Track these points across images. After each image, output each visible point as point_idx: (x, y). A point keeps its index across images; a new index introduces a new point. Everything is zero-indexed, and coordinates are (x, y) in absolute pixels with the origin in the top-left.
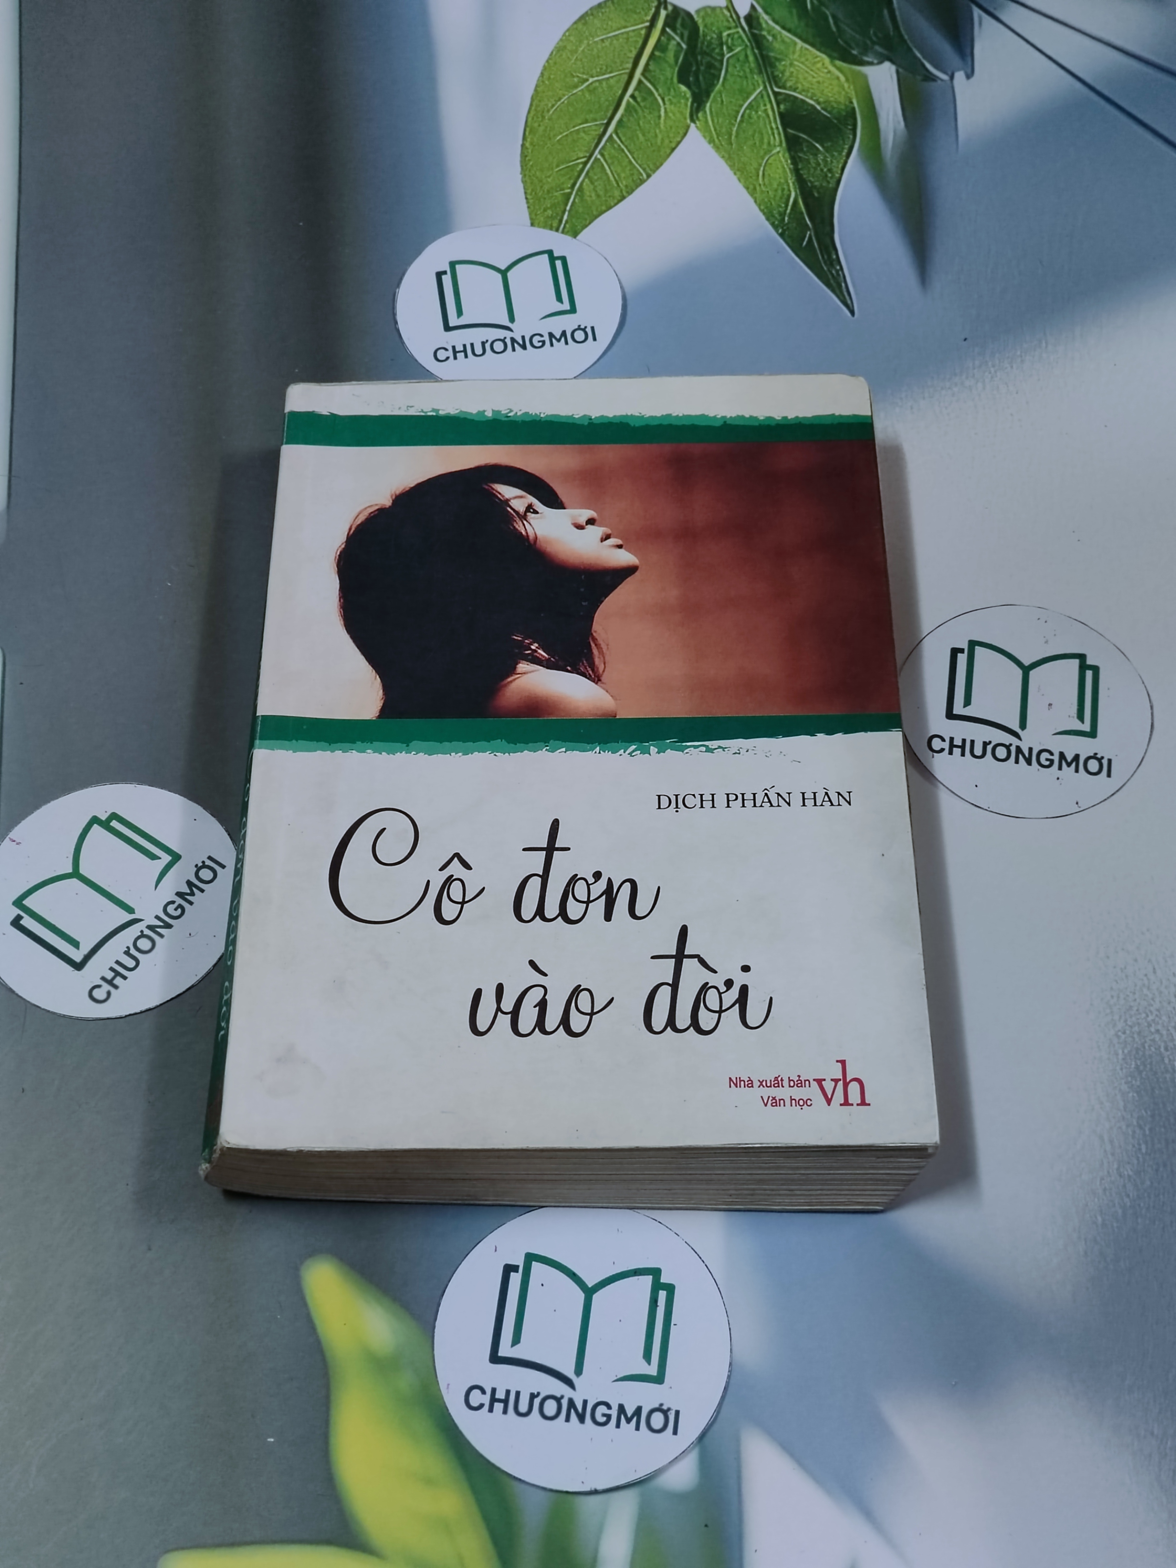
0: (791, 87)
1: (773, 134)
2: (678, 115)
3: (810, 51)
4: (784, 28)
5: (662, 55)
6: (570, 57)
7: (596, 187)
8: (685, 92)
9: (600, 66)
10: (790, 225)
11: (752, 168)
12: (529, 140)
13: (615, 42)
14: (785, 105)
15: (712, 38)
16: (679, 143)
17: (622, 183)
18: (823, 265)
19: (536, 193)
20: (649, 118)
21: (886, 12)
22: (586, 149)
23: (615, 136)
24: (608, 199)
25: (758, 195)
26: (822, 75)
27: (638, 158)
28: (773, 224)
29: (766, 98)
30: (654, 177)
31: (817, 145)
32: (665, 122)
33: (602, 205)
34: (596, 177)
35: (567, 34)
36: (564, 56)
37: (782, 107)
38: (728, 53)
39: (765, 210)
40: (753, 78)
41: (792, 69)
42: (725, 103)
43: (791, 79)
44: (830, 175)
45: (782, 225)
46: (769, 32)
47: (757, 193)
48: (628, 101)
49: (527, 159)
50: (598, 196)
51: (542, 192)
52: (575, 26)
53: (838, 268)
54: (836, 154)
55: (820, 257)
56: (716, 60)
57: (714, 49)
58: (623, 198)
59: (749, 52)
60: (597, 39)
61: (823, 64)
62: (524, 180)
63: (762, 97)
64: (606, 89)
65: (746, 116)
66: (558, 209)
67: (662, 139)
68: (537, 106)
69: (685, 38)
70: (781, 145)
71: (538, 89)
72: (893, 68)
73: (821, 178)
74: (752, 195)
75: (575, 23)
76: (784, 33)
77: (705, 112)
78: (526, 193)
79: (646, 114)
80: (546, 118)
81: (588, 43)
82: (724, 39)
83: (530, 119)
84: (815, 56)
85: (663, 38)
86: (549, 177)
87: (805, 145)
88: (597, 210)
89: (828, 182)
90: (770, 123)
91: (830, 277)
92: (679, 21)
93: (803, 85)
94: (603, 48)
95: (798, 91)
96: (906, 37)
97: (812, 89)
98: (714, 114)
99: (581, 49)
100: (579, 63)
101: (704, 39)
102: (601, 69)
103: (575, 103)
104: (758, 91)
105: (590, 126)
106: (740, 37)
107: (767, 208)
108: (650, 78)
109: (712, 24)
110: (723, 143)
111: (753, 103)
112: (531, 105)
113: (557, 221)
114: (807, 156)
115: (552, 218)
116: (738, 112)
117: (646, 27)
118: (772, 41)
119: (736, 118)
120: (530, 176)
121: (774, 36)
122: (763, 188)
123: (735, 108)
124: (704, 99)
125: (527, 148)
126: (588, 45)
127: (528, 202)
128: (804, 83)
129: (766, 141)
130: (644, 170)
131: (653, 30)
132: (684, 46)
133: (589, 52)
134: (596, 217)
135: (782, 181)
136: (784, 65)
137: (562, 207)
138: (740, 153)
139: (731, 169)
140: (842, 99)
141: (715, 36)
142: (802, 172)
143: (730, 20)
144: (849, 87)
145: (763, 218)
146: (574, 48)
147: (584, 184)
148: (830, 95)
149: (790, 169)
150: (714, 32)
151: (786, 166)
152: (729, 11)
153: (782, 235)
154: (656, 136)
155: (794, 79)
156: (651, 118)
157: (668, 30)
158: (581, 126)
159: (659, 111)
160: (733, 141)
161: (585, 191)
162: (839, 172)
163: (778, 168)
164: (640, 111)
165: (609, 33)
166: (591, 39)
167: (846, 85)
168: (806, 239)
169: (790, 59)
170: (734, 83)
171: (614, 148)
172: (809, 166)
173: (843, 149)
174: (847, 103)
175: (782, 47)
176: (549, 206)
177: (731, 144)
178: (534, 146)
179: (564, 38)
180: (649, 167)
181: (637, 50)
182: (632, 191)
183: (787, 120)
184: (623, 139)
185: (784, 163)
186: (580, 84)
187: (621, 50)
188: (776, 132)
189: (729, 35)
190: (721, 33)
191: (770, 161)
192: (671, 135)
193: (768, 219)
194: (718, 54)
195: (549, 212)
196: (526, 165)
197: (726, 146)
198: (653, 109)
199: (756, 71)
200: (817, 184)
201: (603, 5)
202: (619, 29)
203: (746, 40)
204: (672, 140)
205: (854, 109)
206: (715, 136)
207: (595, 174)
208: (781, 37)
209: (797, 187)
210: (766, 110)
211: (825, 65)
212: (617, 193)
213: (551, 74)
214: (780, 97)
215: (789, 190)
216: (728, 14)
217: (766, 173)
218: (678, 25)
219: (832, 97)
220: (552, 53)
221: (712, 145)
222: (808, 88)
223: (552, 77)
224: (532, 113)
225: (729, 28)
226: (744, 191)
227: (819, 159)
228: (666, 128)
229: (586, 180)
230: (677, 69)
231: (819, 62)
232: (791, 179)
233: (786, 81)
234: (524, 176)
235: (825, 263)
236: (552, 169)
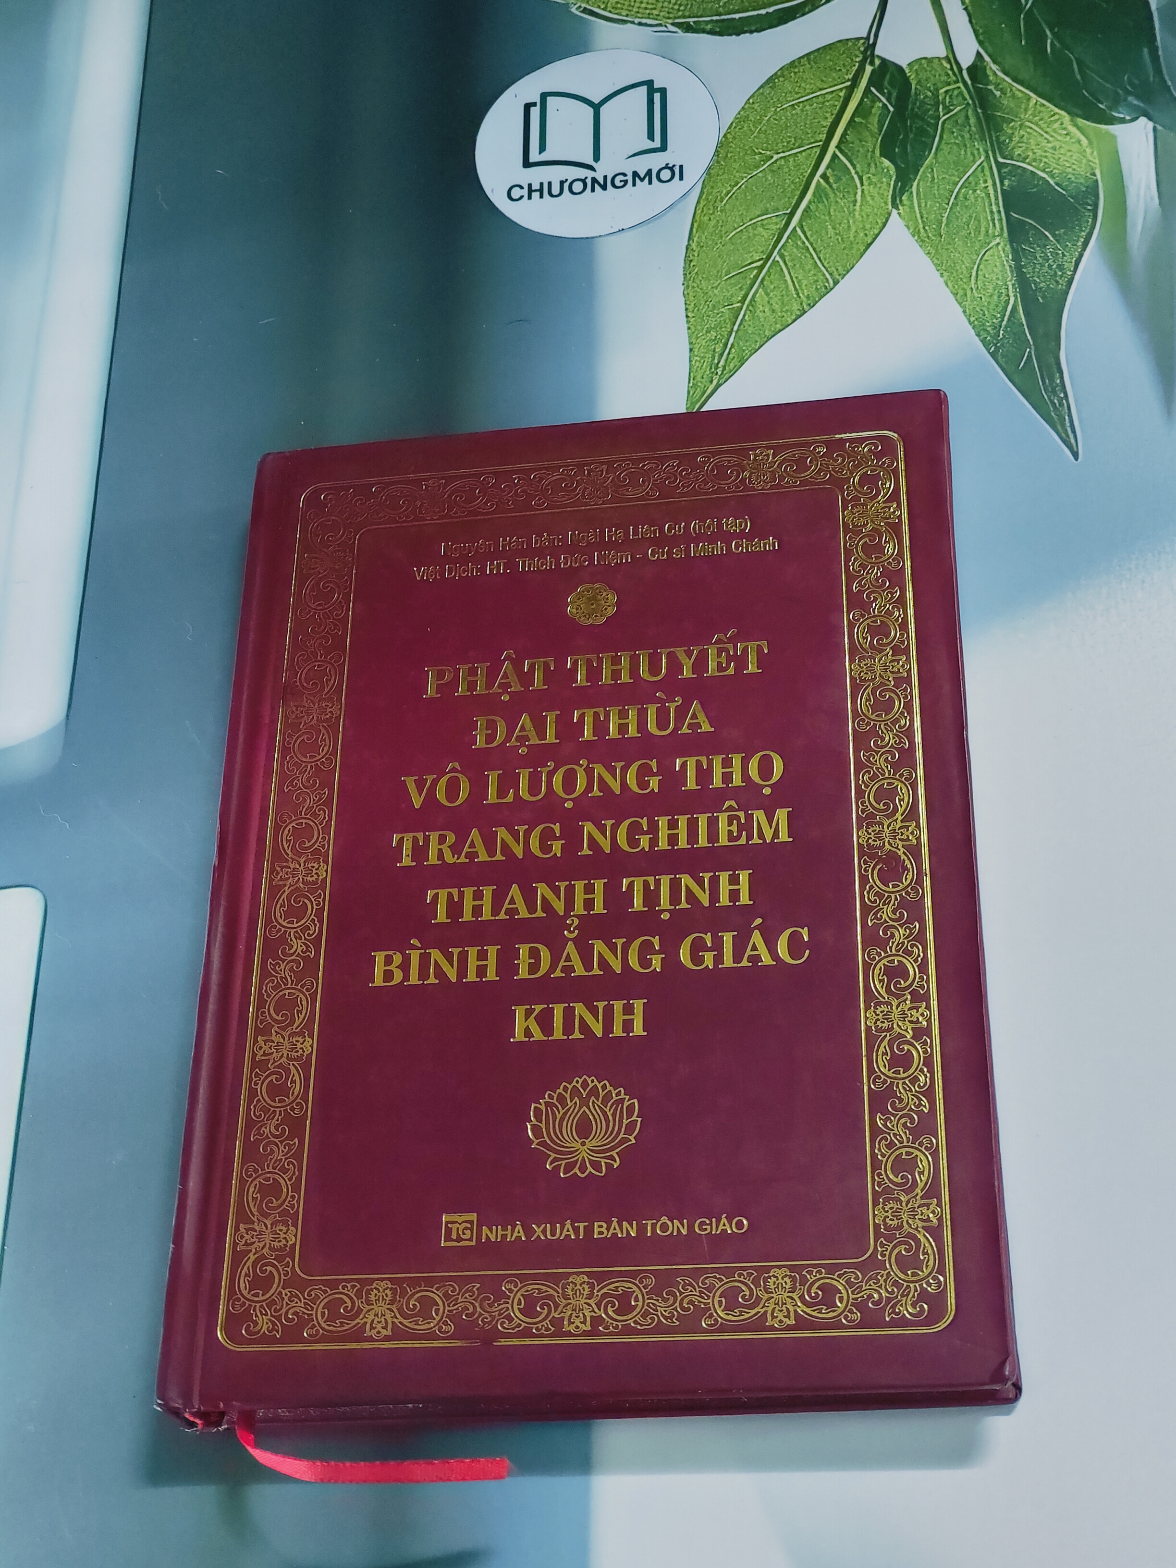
0: (1019, 155)
1: (993, 220)
2: (877, 198)
3: (1048, 108)
4: (1015, 80)
5: (864, 121)
6: (753, 129)
7: (772, 298)
8: (887, 168)
9: (788, 139)
10: (1006, 341)
11: (963, 266)
12: (695, 239)
13: (808, 107)
14: (1010, 180)
15: (926, 97)
16: (877, 235)
17: (803, 294)
18: (1043, 392)
19: (698, 310)
20: (843, 204)
21: (1146, 50)
22: (764, 248)
23: (798, 229)
24: (785, 315)
25: (967, 303)
26: (1059, 138)
27: (825, 260)
28: (983, 341)
29: (987, 173)
30: (842, 282)
31: (1047, 233)
32: (861, 210)
33: (776, 323)
34: (772, 287)
35: (751, 101)
36: (745, 128)
37: (1006, 182)
38: (944, 115)
39: (976, 322)
40: (974, 146)
41: (1022, 133)
42: (936, 181)
43: (1020, 145)
44: (1060, 273)
45: (995, 341)
46: (997, 86)
47: (967, 301)
48: (818, 181)
49: (692, 265)
50: (773, 311)
51: (706, 307)
52: (761, 91)
53: (1062, 395)
54: (1069, 245)
55: (1041, 383)
56: (929, 124)
57: (929, 110)
58: (805, 312)
59: (970, 112)
60: (784, 107)
61: (1062, 124)
62: (686, 293)
63: (983, 171)
64: (792, 168)
65: (961, 195)
66: (724, 329)
67: (856, 231)
68: (709, 194)
69: (893, 101)
70: (1001, 235)
71: (712, 171)
72: (1151, 125)
73: (1049, 277)
74: (960, 304)
75: (762, 87)
76: (1015, 84)
77: (912, 193)
78: (686, 309)
79: (839, 201)
80: (719, 209)
81: (776, 110)
82: (940, 98)
83: (699, 212)
84: (1052, 113)
85: (865, 100)
86: (716, 288)
87: (1030, 235)
88: (770, 330)
89: (1057, 282)
90: (991, 205)
91: (1052, 409)
92: (888, 77)
93: (1034, 153)
94: (792, 115)
95: (1027, 161)
96: (1169, 83)
97: (1046, 157)
98: (922, 196)
99: (767, 118)
100: (762, 136)
101: (917, 99)
102: (788, 142)
103: (755, 189)
104: (978, 163)
105: (770, 218)
106: (961, 93)
107: (976, 319)
108: (847, 151)
109: (927, 80)
110: (930, 235)
111: (970, 179)
112: (702, 193)
113: (721, 345)
114: (1032, 248)
115: (715, 340)
116: (953, 192)
117: (846, 87)
118: (1001, 97)
119: (950, 200)
120: (693, 287)
121: (1001, 90)
122: (976, 295)
123: (948, 187)
124: (911, 176)
125: (692, 250)
126: (775, 112)
127: (688, 322)
128: (1035, 151)
129: (983, 229)
130: (831, 274)
131: (856, 89)
132: (892, 109)
133: (776, 122)
134: (769, 339)
135: (1000, 283)
136: (1012, 128)
137: (728, 326)
138: (949, 247)
139: (938, 271)
140: (1082, 170)
141: (929, 94)
142: (1024, 270)
143: (950, 72)
144: (1092, 153)
145: (973, 332)
146: (758, 117)
147: (758, 295)
148: (1068, 165)
149: (1010, 266)
150: (929, 89)
151: (1005, 263)
152: (949, 62)
153: (993, 355)
154: (849, 227)
155: (1024, 145)
156: (844, 203)
157: (872, 89)
158: (759, 219)
159: (856, 193)
160: (942, 231)
161: (758, 303)
162: (1072, 269)
163: (996, 266)
164: (832, 195)
165: (802, 97)
166: (779, 105)
167: (1088, 150)
168: (1025, 358)
169: (1021, 120)
170: (949, 153)
171: (797, 247)
172: (1035, 261)
173: (1079, 237)
174: (1088, 174)
175: (1012, 106)
176: (713, 326)
177: (941, 236)
178: (703, 247)
179: (747, 105)
180: (837, 270)
181: (834, 116)
182: (817, 302)
183: (1011, 200)
184: (808, 234)
185: (1004, 259)
186: (762, 163)
187: (814, 119)
188: (996, 216)
189: (947, 92)
190: (937, 90)
191: (985, 256)
192: (868, 226)
193: (978, 335)
194: (931, 117)
195: (713, 334)
196: (690, 274)
197: (933, 238)
198: (848, 192)
199: (977, 136)
200: (1041, 285)
201: (796, 64)
202: (813, 93)
203: (968, 97)
204: (866, 232)
205: (1097, 181)
206: (921, 226)
207: (771, 283)
208: (1011, 90)
209: (1018, 290)
210: (987, 187)
211: (1064, 126)
212: (796, 307)
213: (728, 152)
214: (1006, 170)
215: (1008, 295)
216: (948, 66)
217: (980, 273)
218: (886, 83)
219: (1069, 167)
220: (732, 124)
221: (916, 237)
222: (1041, 156)
223: (729, 155)
224: (702, 203)
225: (949, 84)
226: (952, 296)
227: (1048, 251)
228: (862, 217)
229: (761, 290)
230: (880, 138)
231: (1056, 121)
232: (1010, 281)
233: (1013, 149)
234: (688, 287)
235: (1046, 392)
236: (720, 276)
